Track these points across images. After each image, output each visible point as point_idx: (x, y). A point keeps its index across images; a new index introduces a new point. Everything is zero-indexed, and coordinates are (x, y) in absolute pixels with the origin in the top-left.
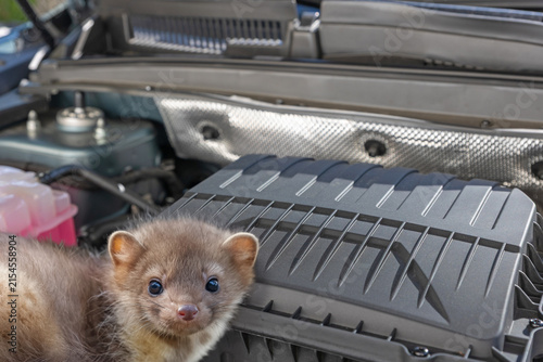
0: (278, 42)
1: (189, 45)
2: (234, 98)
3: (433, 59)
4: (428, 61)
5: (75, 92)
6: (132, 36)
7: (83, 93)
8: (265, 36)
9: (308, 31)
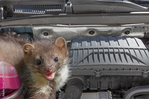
0: (60, 10)
1: (32, 12)
2: (58, 25)
3: (101, 11)
4: (100, 11)
5: (9, 28)
6: (14, 11)
7: (11, 28)
8: (57, 8)
9: (70, 7)
